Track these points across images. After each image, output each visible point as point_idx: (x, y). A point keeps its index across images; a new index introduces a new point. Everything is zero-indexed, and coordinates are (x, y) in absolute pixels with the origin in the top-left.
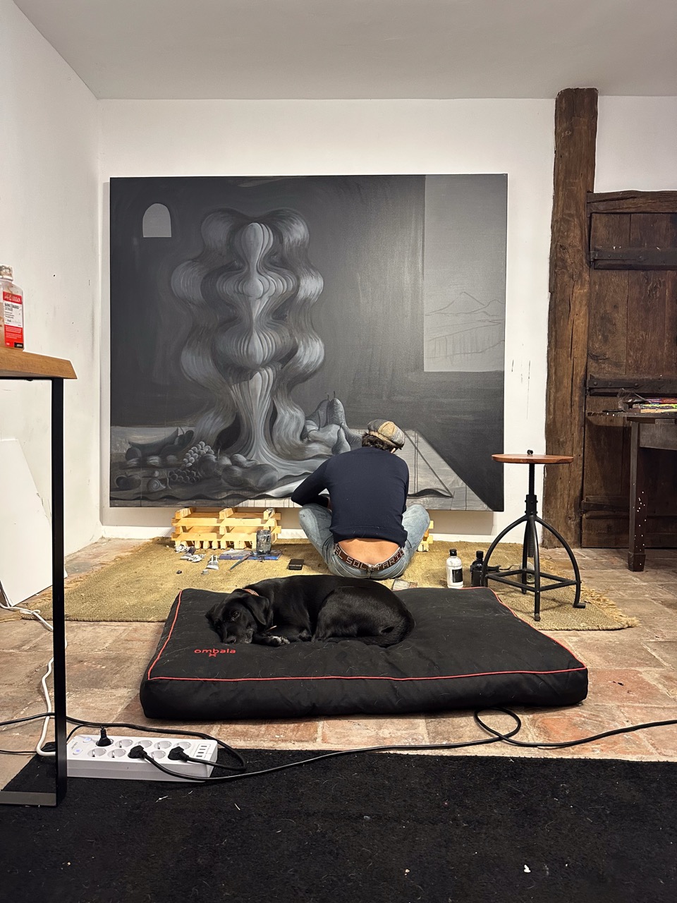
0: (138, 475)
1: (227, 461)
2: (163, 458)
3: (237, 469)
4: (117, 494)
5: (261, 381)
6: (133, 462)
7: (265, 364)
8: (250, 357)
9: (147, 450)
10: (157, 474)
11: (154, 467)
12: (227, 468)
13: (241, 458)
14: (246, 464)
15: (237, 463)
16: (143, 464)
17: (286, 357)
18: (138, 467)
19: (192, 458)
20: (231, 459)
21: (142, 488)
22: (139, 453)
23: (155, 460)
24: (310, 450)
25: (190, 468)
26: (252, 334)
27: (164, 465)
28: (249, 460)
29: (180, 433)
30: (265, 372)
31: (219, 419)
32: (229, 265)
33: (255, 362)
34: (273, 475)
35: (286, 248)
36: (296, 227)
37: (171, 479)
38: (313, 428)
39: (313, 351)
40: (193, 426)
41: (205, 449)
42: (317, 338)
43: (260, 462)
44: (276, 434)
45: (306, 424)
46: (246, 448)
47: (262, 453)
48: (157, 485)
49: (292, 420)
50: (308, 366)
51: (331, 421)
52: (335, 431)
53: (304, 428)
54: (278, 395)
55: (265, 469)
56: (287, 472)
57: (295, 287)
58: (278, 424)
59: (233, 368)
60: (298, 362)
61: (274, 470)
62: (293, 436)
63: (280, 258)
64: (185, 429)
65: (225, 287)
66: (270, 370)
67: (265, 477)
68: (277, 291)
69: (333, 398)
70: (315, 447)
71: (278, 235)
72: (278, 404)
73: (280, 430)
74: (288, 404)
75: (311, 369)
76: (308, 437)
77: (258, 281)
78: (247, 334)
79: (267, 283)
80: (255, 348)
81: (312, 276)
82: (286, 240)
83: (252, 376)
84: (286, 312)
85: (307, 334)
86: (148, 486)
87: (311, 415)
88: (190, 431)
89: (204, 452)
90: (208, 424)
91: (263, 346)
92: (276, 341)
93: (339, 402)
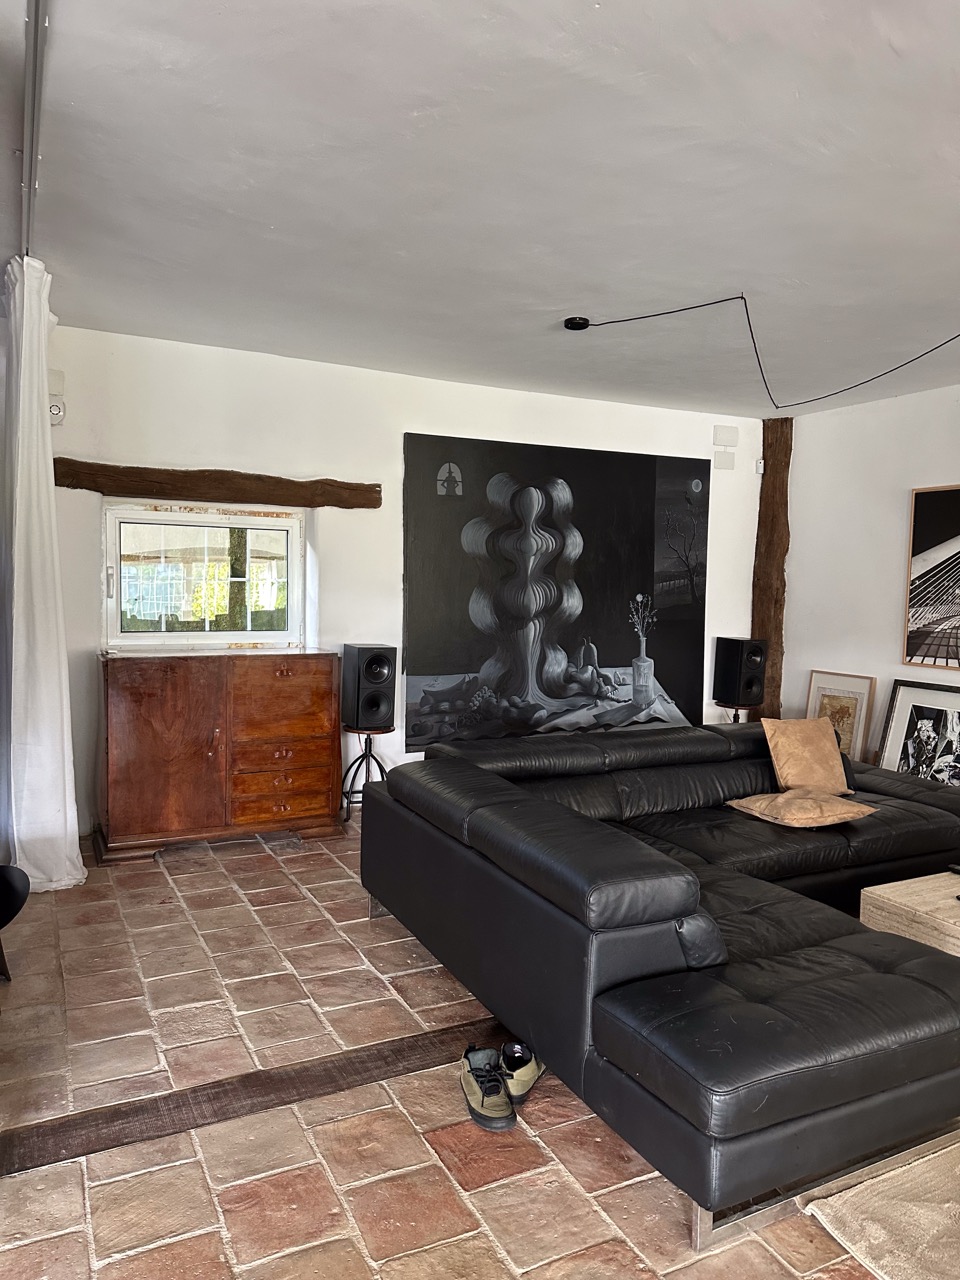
0: (431, 720)
1: (505, 703)
2: (452, 703)
3: (513, 709)
4: (412, 740)
5: (533, 630)
6: (426, 709)
7: (537, 615)
8: (527, 609)
9: (439, 696)
10: (447, 719)
11: (444, 712)
12: (506, 710)
13: (517, 700)
14: (521, 705)
15: (513, 705)
16: (435, 711)
17: (552, 610)
18: (430, 714)
19: (477, 702)
20: (508, 701)
21: (435, 733)
22: (432, 701)
23: (445, 706)
24: (571, 689)
25: (474, 711)
26: (527, 587)
27: (453, 710)
28: (523, 701)
29: (467, 679)
30: (537, 621)
31: (499, 665)
32: (510, 524)
33: (529, 612)
34: (543, 713)
35: (555, 511)
36: (563, 493)
37: (460, 722)
38: (573, 670)
39: (574, 603)
40: (478, 672)
41: (488, 693)
42: (577, 591)
43: (532, 702)
44: (544, 676)
45: (568, 666)
46: (521, 690)
47: (534, 694)
48: (447, 730)
49: (558, 663)
50: (570, 615)
51: (586, 665)
52: (590, 672)
53: (567, 669)
54: (547, 641)
55: (537, 708)
56: (554, 709)
57: (563, 546)
58: (546, 667)
59: (511, 618)
60: (563, 612)
61: (544, 708)
62: (559, 676)
63: (550, 520)
64: (472, 676)
65: (507, 544)
66: (540, 620)
67: (536, 715)
68: (547, 548)
69: (588, 643)
70: (575, 687)
71: (549, 499)
72: (548, 651)
73: (547, 672)
74: (555, 649)
75: (573, 618)
76: (569, 678)
77: (532, 540)
78: (524, 587)
79: (540, 542)
80: (529, 600)
81: (575, 536)
82: (555, 504)
83: (527, 625)
84: (554, 568)
85: (570, 587)
86: (440, 729)
87: (571, 659)
88: (476, 678)
89: (487, 695)
90: (490, 669)
91: (536, 598)
92: (546, 594)
93: (593, 646)
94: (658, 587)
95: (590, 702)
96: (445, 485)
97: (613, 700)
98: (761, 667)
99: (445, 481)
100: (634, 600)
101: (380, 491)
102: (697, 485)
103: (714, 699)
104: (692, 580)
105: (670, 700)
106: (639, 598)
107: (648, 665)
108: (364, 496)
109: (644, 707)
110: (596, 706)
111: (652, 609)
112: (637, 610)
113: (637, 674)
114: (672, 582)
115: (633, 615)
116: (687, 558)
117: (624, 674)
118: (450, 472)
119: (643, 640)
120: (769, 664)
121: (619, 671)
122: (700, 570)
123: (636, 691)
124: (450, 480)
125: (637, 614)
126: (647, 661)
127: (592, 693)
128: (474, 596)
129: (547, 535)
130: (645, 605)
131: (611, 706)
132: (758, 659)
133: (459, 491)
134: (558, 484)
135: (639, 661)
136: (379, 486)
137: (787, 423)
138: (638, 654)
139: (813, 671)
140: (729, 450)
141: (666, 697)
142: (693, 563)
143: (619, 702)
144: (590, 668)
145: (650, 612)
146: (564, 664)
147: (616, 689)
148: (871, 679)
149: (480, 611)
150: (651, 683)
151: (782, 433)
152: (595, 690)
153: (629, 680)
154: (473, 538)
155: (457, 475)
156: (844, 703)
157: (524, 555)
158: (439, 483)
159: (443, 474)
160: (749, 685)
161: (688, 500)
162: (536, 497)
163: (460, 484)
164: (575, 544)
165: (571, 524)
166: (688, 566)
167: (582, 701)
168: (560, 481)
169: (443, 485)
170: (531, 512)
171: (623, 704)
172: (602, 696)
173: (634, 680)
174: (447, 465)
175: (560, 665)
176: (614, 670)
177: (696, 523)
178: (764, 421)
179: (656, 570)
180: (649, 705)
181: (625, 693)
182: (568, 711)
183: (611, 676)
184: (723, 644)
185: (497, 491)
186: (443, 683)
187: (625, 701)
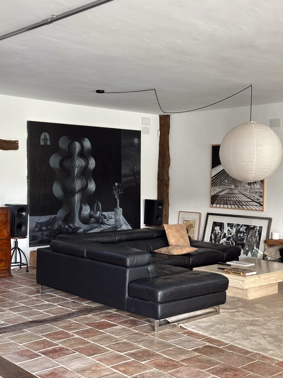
0: (39, 234)
1: (67, 227)
2: (47, 227)
3: (70, 229)
4: (32, 242)
5: (77, 197)
6: (37, 229)
7: (79, 191)
8: (75, 189)
9: (42, 224)
10: (45, 233)
11: (44, 231)
12: (67, 229)
13: (71, 225)
14: (73, 227)
15: (70, 227)
16: (40, 230)
17: (84, 189)
18: (38, 231)
19: (56, 226)
21: (40, 239)
22: (39, 226)
23: (44, 228)
25: (55, 230)
26: (75, 180)
27: (47, 230)
29: (52, 217)
30: (78, 194)
31: (65, 211)
32: (68, 155)
33: (76, 191)
34: (81, 230)
35: (85, 151)
36: (87, 144)
37: (50, 234)
38: (92, 213)
39: (92, 186)
40: (56, 214)
41: (60, 222)
42: (93, 182)
43: (77, 226)
44: (82, 216)
45: (90, 211)
46: (73, 221)
47: (78, 223)
48: (45, 238)
49: (86, 211)
50: (91, 191)
51: (97, 210)
52: (99, 214)
53: (90, 213)
54: (83, 202)
55: (79, 228)
56: (85, 229)
57: (87, 164)
58: (82, 212)
59: (69, 193)
60: (88, 190)
61: (81, 228)
62: (87, 216)
63: (83, 154)
64: (54, 216)
65: (67, 164)
66: (80, 193)
67: (79, 231)
68: (82, 165)
69: (98, 202)
70: (93, 220)
71: (82, 146)
72: (82, 205)
73: (83, 214)
74: (85, 205)
75: (92, 193)
76: (91, 216)
77: (76, 162)
78: (73, 180)
79: (79, 163)
80: (75, 186)
81: (92, 160)
82: (84, 148)
83: (75, 195)
84: (85, 173)
85: (91, 180)
86: (42, 238)
87: (92, 209)
88: (56, 217)
89: (60, 224)
90: (61, 213)
91: (78, 185)
92: (82, 183)
93: (99, 203)
94: (123, 180)
95: (99, 225)
96: (43, 141)
97: (107, 224)
98: (161, 210)
99: (43, 139)
100: (115, 185)
101: (18, 143)
102: (136, 140)
103: (144, 224)
104: (135, 177)
105: (128, 225)
106: (116, 184)
107: (120, 210)
108: (12, 145)
109: (119, 227)
110: (101, 227)
111: (121, 188)
112: (116, 189)
113: (116, 214)
114: (128, 178)
115: (114, 191)
116: (133, 168)
117: (111, 214)
118: (45, 136)
119: (118, 201)
120: (164, 209)
121: (110, 213)
122: (138, 173)
123: (116, 221)
124: (45, 139)
125: (116, 190)
126: (120, 209)
127: (99, 222)
128: (55, 184)
129: (82, 160)
130: (118, 187)
131: (107, 227)
132: (160, 207)
133: (49, 143)
134: (85, 140)
135: (117, 209)
136: (17, 141)
137: (168, 117)
138: (116, 206)
139: (180, 211)
140: (148, 126)
141: (127, 223)
142: (136, 170)
143: (109, 225)
144: (99, 212)
145: (120, 190)
146: (89, 211)
147: (108, 220)
148: (200, 213)
149: (57, 190)
150: (122, 218)
151: (166, 120)
152: (101, 221)
153: (113, 217)
154: (54, 161)
155: (48, 137)
156: (191, 223)
157: (73, 168)
158: (41, 140)
159: (42, 137)
160: (157, 217)
161: (133, 146)
162: (77, 145)
163: (49, 140)
164: (92, 164)
165: (90, 156)
166: (134, 172)
167: (96, 225)
168: (86, 139)
169: (42, 141)
170: (75, 151)
171: (111, 226)
172: (103, 223)
173: (115, 217)
174: (44, 133)
175: (87, 211)
176: (107, 213)
177: (136, 155)
178: (160, 115)
179: (123, 173)
180: (121, 226)
181: (112, 222)
182: (90, 229)
183: (106, 215)
184: (147, 202)
185: (63, 143)
186: (43, 219)
187: (112, 225)
